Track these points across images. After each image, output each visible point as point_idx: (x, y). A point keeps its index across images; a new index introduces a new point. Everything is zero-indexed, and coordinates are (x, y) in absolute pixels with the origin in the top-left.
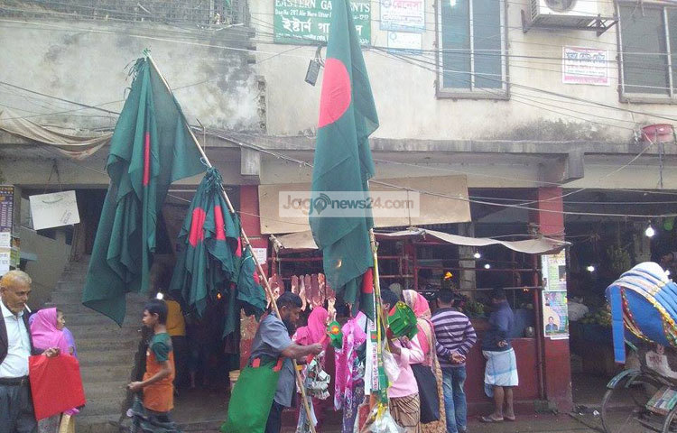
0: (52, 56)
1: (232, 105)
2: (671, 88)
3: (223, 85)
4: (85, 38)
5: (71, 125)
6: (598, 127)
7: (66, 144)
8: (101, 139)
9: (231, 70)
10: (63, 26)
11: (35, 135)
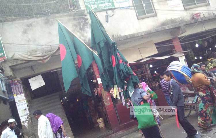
0: (25, 32)
1: (85, 34)
2: (196, 3)
3: (81, 29)
4: (34, 24)
5: (38, 53)
6: (181, 18)
7: (39, 59)
8: (50, 54)
9: (82, 24)
10: (26, 21)
11: (28, 58)
